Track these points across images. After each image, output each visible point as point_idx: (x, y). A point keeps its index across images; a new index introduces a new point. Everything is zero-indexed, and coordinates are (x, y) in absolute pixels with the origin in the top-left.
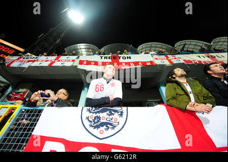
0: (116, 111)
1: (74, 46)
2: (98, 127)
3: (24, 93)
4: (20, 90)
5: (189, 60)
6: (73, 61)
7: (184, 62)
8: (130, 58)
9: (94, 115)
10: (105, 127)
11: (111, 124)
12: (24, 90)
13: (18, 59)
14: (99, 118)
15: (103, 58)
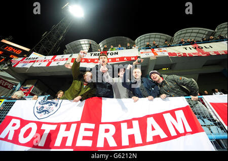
0: (54, 103)
1: (74, 42)
2: (40, 113)
3: (30, 88)
4: (27, 86)
5: (174, 53)
6: (67, 59)
7: (168, 55)
8: (117, 54)
9: (41, 106)
10: (44, 113)
11: (48, 111)
12: (30, 86)
13: (22, 60)
14: (43, 107)
15: (93, 55)
